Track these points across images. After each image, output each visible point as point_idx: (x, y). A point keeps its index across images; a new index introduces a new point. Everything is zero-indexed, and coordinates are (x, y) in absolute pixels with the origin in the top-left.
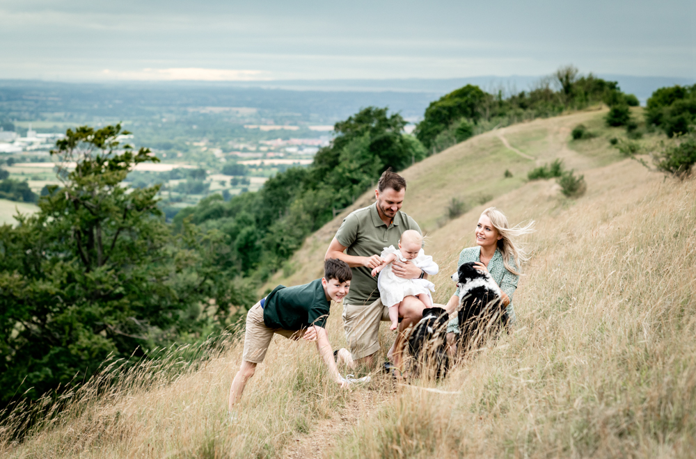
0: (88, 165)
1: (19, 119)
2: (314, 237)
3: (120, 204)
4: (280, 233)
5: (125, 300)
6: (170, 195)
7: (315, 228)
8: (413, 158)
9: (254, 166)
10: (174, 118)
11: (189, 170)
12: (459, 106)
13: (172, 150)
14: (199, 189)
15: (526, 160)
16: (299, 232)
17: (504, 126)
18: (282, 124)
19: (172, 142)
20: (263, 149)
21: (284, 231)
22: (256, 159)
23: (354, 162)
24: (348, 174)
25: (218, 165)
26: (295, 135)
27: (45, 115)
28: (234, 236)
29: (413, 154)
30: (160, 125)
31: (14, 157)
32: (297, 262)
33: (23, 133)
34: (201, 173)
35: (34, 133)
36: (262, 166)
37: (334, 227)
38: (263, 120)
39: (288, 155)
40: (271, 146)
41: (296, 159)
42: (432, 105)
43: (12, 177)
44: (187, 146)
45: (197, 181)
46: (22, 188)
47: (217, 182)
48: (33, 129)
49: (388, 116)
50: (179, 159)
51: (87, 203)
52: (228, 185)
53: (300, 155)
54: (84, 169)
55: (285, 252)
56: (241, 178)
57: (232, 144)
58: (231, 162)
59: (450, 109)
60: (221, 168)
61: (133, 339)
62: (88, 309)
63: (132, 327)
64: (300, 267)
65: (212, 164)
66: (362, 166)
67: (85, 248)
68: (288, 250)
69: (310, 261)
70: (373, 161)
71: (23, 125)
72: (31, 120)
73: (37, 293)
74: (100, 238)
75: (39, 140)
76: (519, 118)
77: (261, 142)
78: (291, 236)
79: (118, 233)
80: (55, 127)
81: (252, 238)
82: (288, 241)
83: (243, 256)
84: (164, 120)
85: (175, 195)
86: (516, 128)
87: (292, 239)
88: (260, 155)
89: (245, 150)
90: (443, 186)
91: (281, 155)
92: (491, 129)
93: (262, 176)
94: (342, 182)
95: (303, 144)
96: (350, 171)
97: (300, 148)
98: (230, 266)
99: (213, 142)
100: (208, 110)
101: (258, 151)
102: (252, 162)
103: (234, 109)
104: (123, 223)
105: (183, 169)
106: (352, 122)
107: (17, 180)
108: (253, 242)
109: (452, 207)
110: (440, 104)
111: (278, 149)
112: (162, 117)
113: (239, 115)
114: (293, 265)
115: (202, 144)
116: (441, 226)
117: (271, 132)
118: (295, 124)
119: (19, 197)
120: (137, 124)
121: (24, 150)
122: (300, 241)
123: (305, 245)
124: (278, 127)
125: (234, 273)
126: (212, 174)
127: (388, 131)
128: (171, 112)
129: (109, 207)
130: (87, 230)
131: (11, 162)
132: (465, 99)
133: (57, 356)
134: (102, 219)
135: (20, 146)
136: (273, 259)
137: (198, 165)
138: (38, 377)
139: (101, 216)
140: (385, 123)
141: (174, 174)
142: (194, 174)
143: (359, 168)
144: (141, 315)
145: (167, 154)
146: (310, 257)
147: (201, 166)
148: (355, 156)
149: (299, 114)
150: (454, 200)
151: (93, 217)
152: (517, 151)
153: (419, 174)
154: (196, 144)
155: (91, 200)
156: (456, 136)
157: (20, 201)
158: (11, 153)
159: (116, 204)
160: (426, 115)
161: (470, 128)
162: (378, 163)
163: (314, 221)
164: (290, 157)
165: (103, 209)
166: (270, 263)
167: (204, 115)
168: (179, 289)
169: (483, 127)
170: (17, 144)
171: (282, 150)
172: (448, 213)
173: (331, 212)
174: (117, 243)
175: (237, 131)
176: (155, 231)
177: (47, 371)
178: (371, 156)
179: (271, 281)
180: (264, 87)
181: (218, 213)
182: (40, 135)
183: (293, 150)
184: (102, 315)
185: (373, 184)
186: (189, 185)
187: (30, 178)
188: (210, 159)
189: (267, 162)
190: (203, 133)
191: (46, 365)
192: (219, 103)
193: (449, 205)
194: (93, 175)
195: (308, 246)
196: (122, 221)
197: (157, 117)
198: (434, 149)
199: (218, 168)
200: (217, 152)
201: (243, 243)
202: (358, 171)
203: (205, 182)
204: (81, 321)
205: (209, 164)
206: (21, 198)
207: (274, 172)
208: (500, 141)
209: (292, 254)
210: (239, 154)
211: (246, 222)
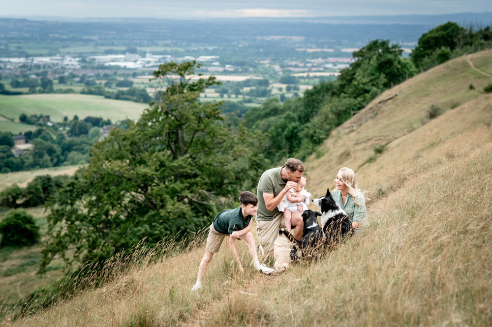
0: (174, 88)
1: (140, 45)
2: (338, 130)
3: (196, 114)
4: (314, 128)
5: (198, 179)
6: (244, 98)
7: (338, 125)
8: (407, 75)
9: (302, 78)
10: (247, 44)
11: (257, 80)
12: (443, 37)
13: (246, 67)
14: (264, 94)
15: (486, 77)
16: (327, 127)
17: (471, 53)
18: (322, 48)
19: (245, 60)
20: (309, 65)
21: (317, 126)
22: (304, 72)
23: (366, 78)
24: (361, 86)
25: (277, 77)
26: (331, 55)
27: (158, 42)
28: (283, 129)
29: (408, 72)
30: (237, 49)
31: (137, 71)
32: (325, 148)
33: (143, 55)
34: (266, 83)
35: (150, 55)
36: (308, 77)
37: (351, 123)
38: (309, 44)
39: (326, 69)
40: (314, 63)
41: (332, 72)
42: (424, 36)
43: (135, 86)
44: (256, 63)
45: (263, 88)
46: (142, 93)
47: (276, 89)
48: (150, 52)
49: (390, 46)
50: (250, 73)
51: (174, 113)
52: (284, 91)
53: (334, 69)
54: (173, 90)
55: (317, 140)
56: (293, 85)
57: (286, 62)
58: (286, 74)
59: (436, 39)
60: (280, 79)
61: (205, 205)
62: (173, 185)
63: (204, 196)
64: (327, 151)
65: (273, 76)
66: (371, 81)
67: (173, 143)
68: (319, 139)
69: (334, 147)
70: (379, 77)
71: (143, 49)
72: (148, 46)
73: (139, 174)
74: (182, 137)
75: (154, 60)
76: (482, 47)
77: (307, 60)
78: (321, 129)
79: (194, 134)
80: (165, 51)
81: (295, 131)
82: (319, 133)
83: (289, 143)
84: (240, 45)
85: (247, 97)
86: (479, 54)
87: (322, 131)
88: (306, 69)
89: (296, 66)
90: (427, 95)
91: (321, 69)
92: (462, 55)
93: (308, 84)
94: (357, 92)
95: (337, 62)
96: (364, 84)
97: (335, 64)
98: (281, 149)
99: (274, 61)
100: (271, 38)
101: (305, 67)
102: (301, 75)
103: (289, 37)
104: (198, 126)
105: (253, 80)
106: (364, 50)
107: (139, 87)
108: (296, 134)
109: (431, 111)
110: (429, 35)
111: (319, 66)
112: (239, 43)
113: (292, 42)
114: (323, 150)
115: (266, 62)
116: (423, 124)
117: (314, 53)
118: (331, 48)
119: (140, 99)
120: (221, 48)
121: (144, 67)
122: (328, 133)
123: (331, 136)
124: (319, 50)
125: (284, 155)
126: (273, 83)
127: (390, 56)
128: (245, 40)
129: (188, 116)
130: (174, 131)
131: (135, 75)
132: (447, 32)
133: (153, 216)
134: (184, 124)
135: (141, 64)
136: (310, 145)
137: (264, 77)
138: (140, 230)
139: (183, 122)
140: (387, 50)
141: (247, 83)
142: (260, 83)
143: (369, 82)
144: (210, 188)
145: (242, 69)
146: (334, 144)
147: (265, 77)
148: (366, 74)
149: (334, 41)
150: (433, 106)
151: (178, 123)
152: (479, 71)
153: (410, 87)
154: (262, 62)
155: (177, 111)
156: (437, 60)
157: (141, 102)
158: (135, 69)
159: (193, 114)
160: (419, 43)
161: (448, 53)
162: (383, 79)
163: (338, 120)
164: (328, 71)
165: (185, 117)
166: (307, 148)
167: (268, 42)
168: (236, 171)
169: (457, 53)
170: (139, 62)
171: (322, 66)
172: (428, 114)
173: (350, 113)
174: (194, 140)
175: (291, 53)
176: (218, 133)
177: (146, 227)
178: (378, 74)
179: (307, 161)
180: (310, 21)
181: (275, 112)
182: (154, 56)
183: (330, 66)
184: (183, 190)
185: (379, 93)
186: (257, 91)
187: (148, 86)
188: (272, 72)
189: (311, 74)
190: (266, 55)
191: (145, 222)
192: (278, 34)
193: (429, 109)
194: (178, 94)
195: (333, 137)
196: (197, 125)
197: (235, 43)
198: (422, 69)
199: (277, 79)
200: (277, 68)
201: (290, 134)
202: (368, 84)
203: (268, 89)
204: (168, 193)
205: (271, 76)
206: (142, 100)
207: (317, 81)
208: (468, 63)
209: (322, 142)
210: (292, 69)
211: (292, 119)
